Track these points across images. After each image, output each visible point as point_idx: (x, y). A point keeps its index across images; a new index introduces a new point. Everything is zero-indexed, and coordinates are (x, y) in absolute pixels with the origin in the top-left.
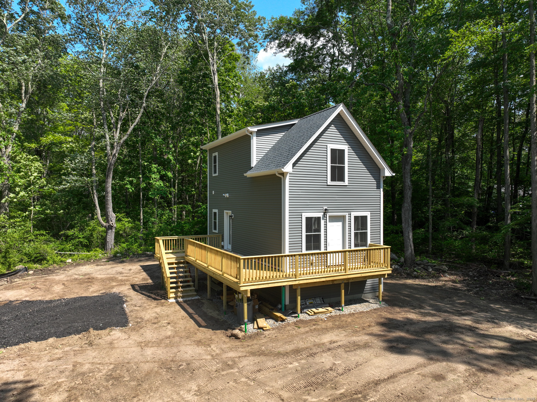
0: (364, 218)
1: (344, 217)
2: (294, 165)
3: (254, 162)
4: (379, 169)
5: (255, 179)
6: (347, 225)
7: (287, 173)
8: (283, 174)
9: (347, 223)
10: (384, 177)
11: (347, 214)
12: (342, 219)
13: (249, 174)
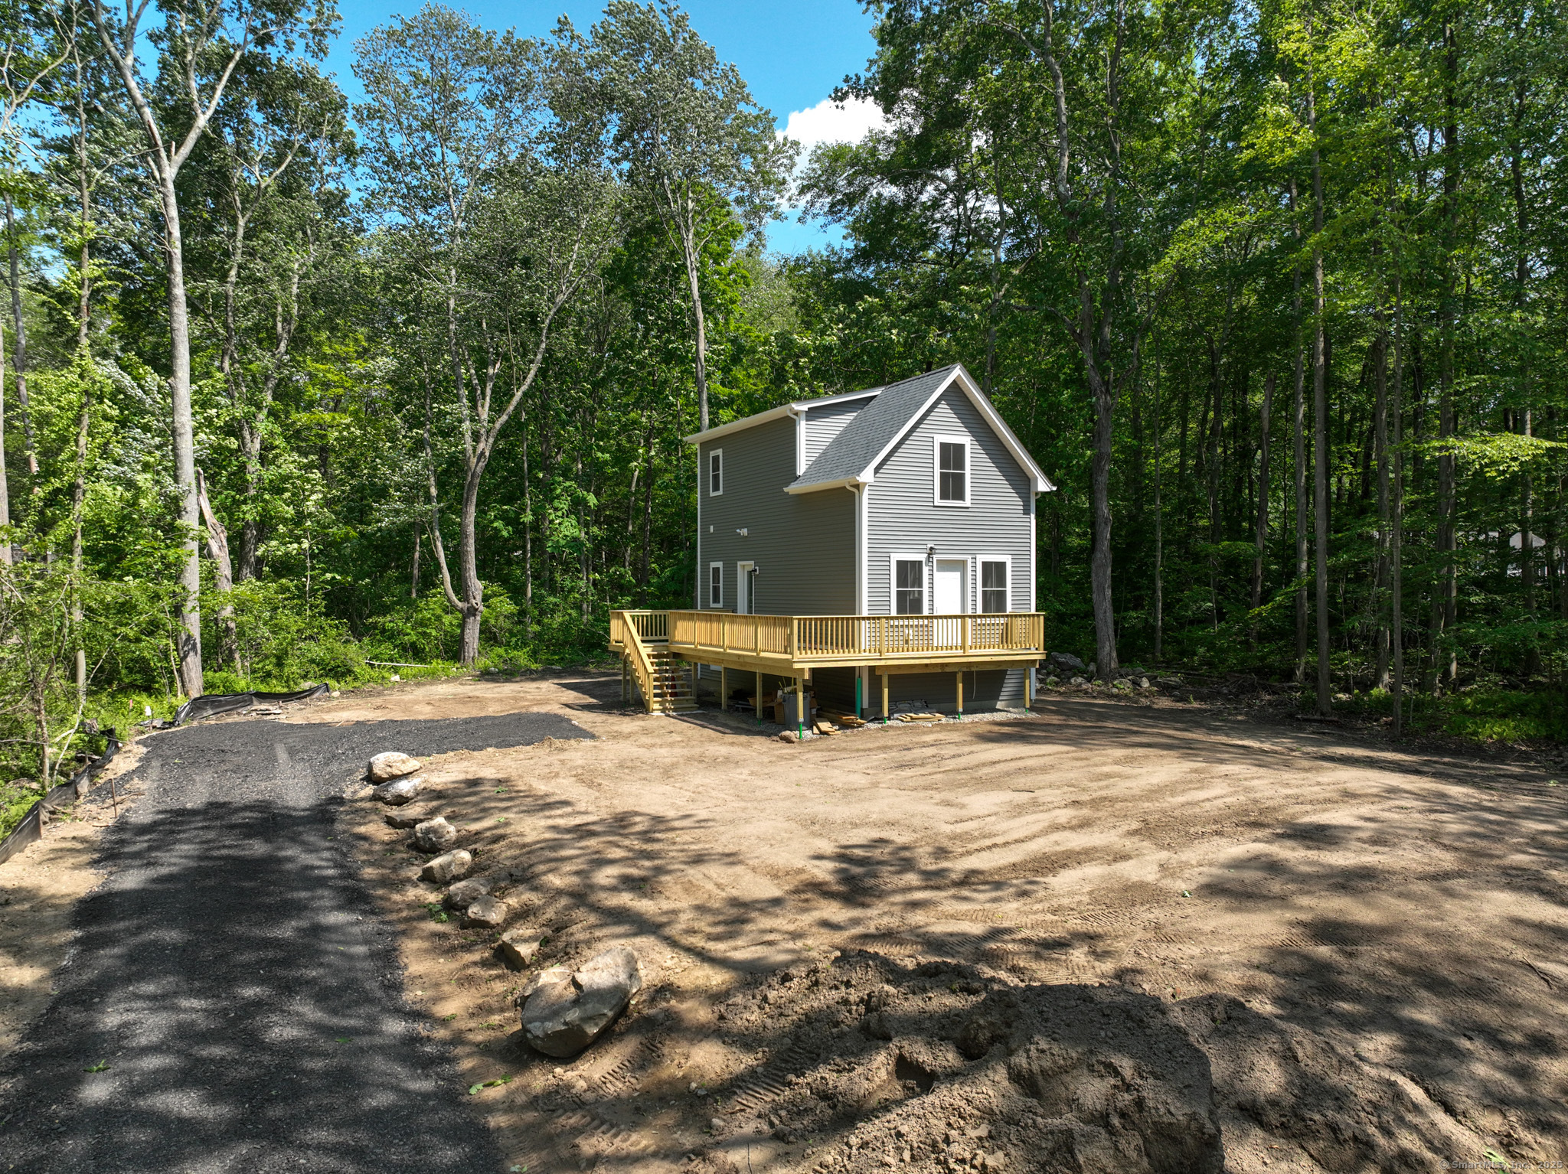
0: (1001, 566)
1: (964, 563)
2: (877, 470)
3: (802, 468)
4: (1029, 480)
5: (802, 498)
6: (969, 577)
7: (865, 484)
8: (857, 486)
9: (969, 573)
10: (1037, 494)
11: (969, 558)
12: (960, 566)
13: (793, 489)
